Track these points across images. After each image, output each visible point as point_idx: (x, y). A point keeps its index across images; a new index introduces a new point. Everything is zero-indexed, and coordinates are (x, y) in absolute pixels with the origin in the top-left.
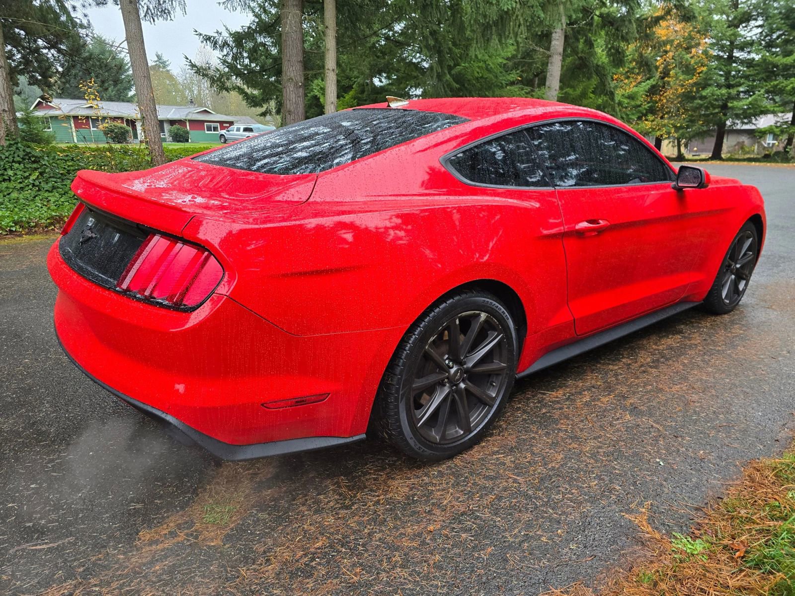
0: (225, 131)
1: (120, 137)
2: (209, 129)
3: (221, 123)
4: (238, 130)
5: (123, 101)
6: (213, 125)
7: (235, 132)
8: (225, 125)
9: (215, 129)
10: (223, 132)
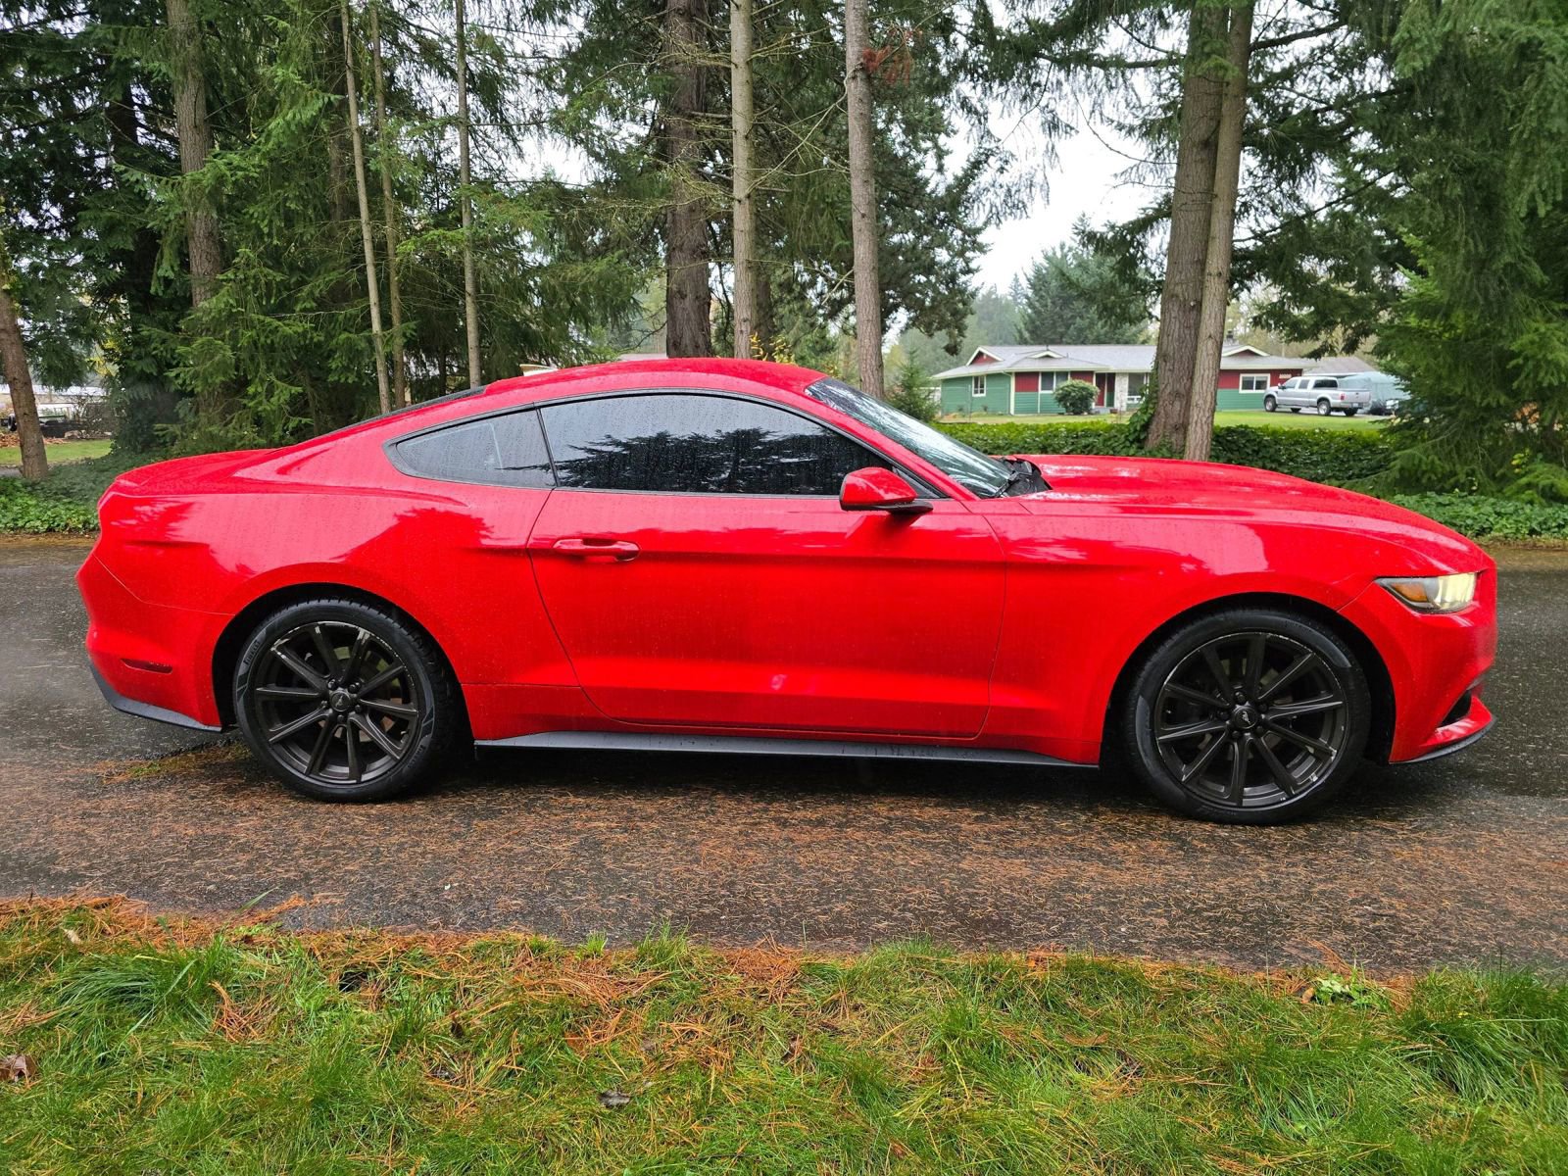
0: (1276, 388)
1: (1077, 403)
2: (1248, 385)
3: (1275, 373)
4: (1304, 385)
5: (1118, 342)
6: (1256, 377)
7: (1297, 390)
8: (1281, 377)
9: (1261, 385)
10: (1271, 390)
